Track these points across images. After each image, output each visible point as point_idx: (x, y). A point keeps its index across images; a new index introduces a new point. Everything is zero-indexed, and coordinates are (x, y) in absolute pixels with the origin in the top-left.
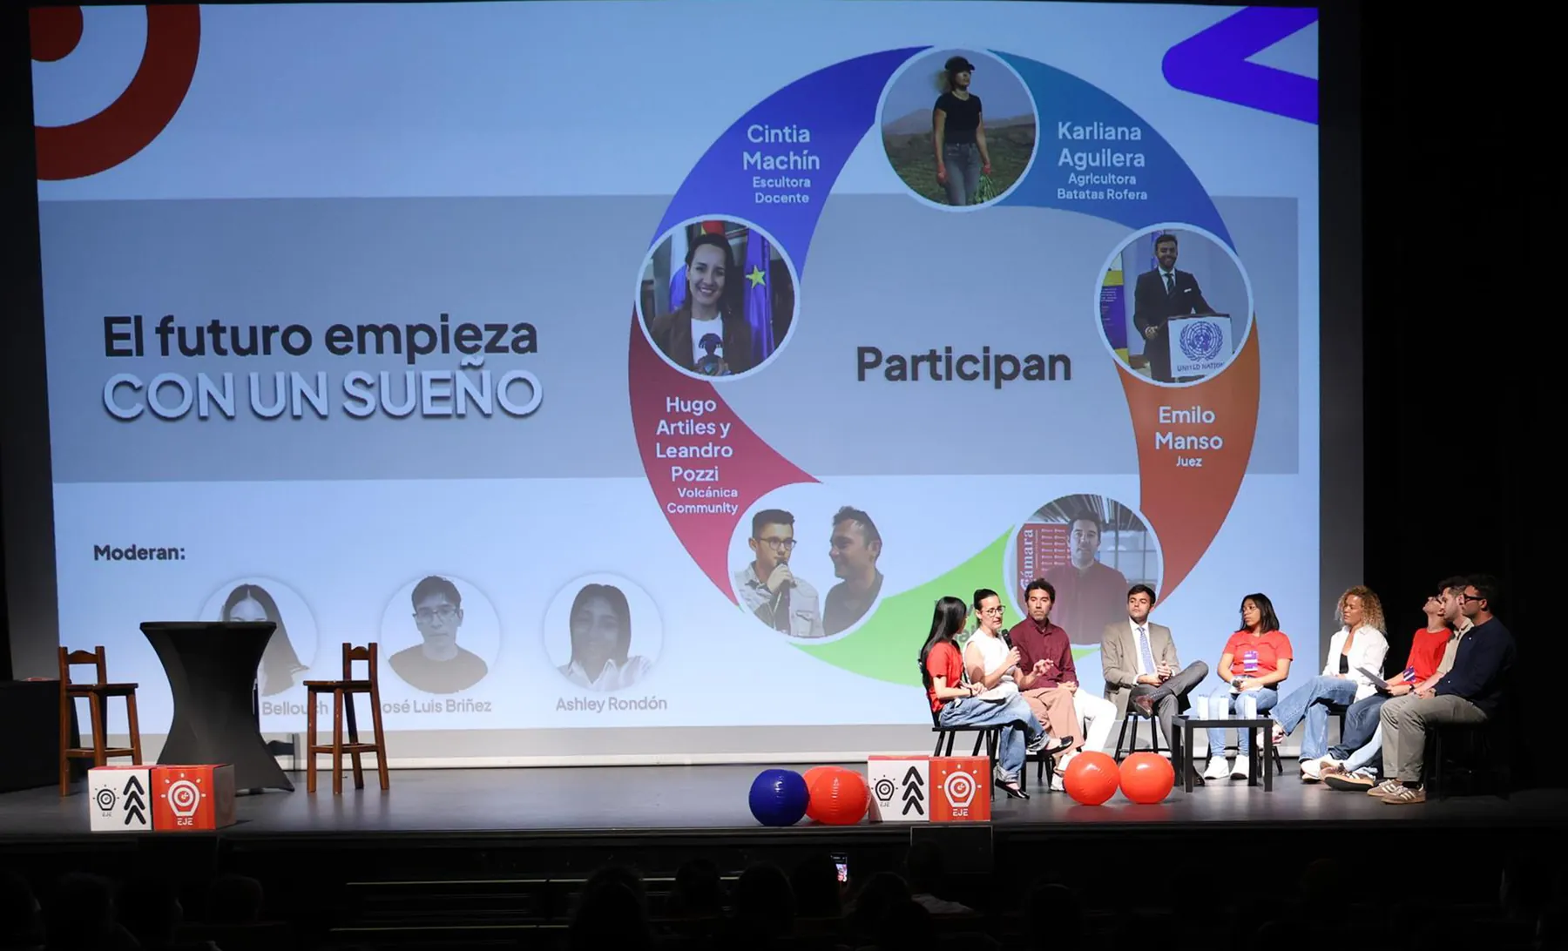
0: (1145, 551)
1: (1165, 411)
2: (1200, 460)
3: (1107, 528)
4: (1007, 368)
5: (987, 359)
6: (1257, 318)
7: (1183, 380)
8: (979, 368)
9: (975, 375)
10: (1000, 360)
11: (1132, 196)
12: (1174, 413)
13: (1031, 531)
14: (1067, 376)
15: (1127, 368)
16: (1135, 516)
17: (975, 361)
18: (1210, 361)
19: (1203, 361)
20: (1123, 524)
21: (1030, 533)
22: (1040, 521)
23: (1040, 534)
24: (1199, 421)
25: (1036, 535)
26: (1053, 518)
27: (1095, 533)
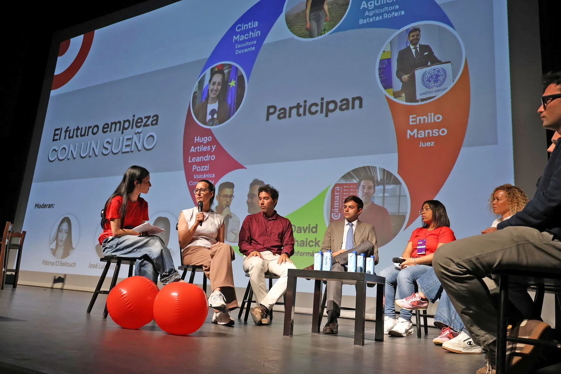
0: (400, 196)
1: (413, 118)
2: (433, 143)
3: (379, 184)
4: (332, 106)
5: (322, 104)
6: (468, 61)
7: (422, 100)
8: (319, 108)
9: (316, 112)
10: (328, 103)
11: (396, 14)
12: (418, 118)
13: (339, 187)
14: (361, 106)
15: (392, 98)
16: (395, 176)
17: (317, 105)
18: (439, 88)
19: (435, 88)
20: (388, 181)
21: (338, 189)
22: (343, 182)
23: (343, 189)
24: (433, 121)
25: (341, 189)
26: (350, 180)
27: (372, 187)
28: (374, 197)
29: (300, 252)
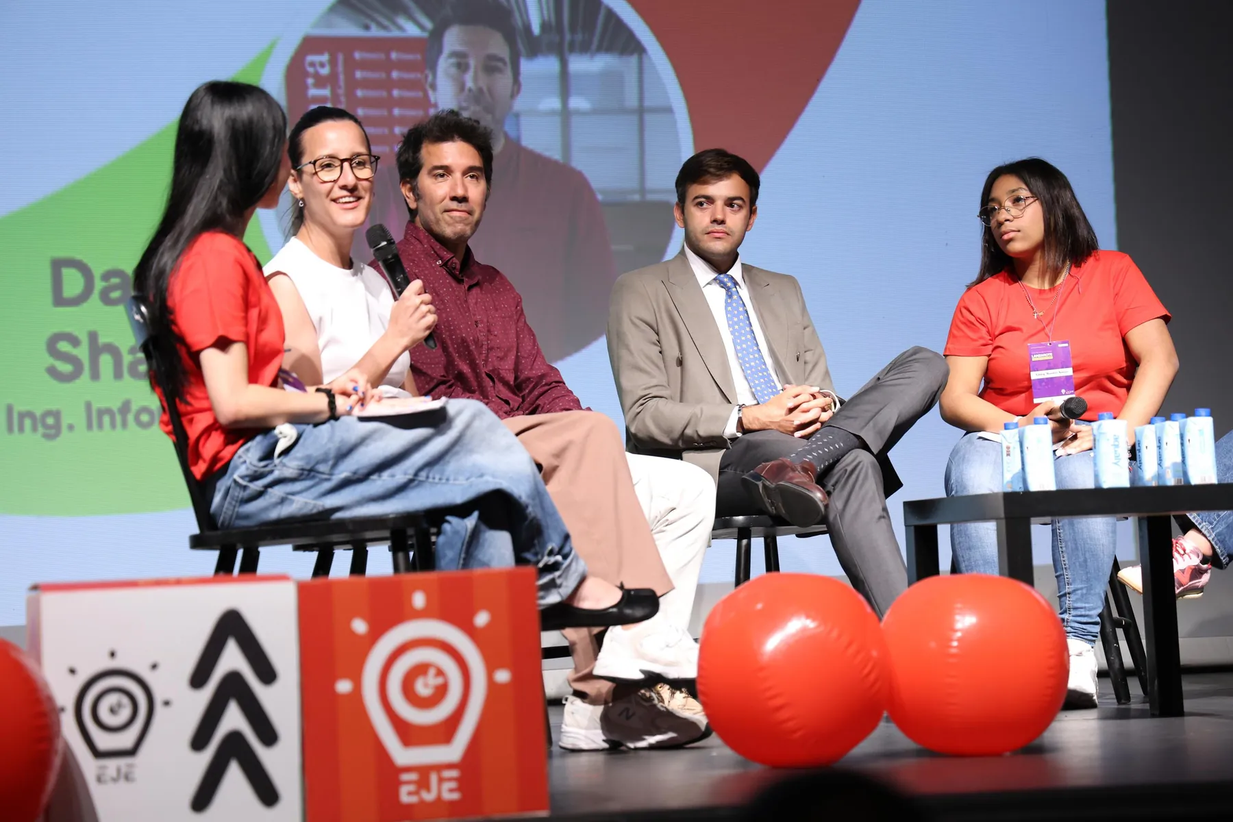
0: (641, 111)
3: (535, 48)
13: (325, 58)
20: (579, 37)
21: (322, 65)
22: (347, 28)
23: (351, 65)
25: (341, 68)
26: (386, 23)
27: (505, 63)
28: (517, 116)
29: (135, 407)
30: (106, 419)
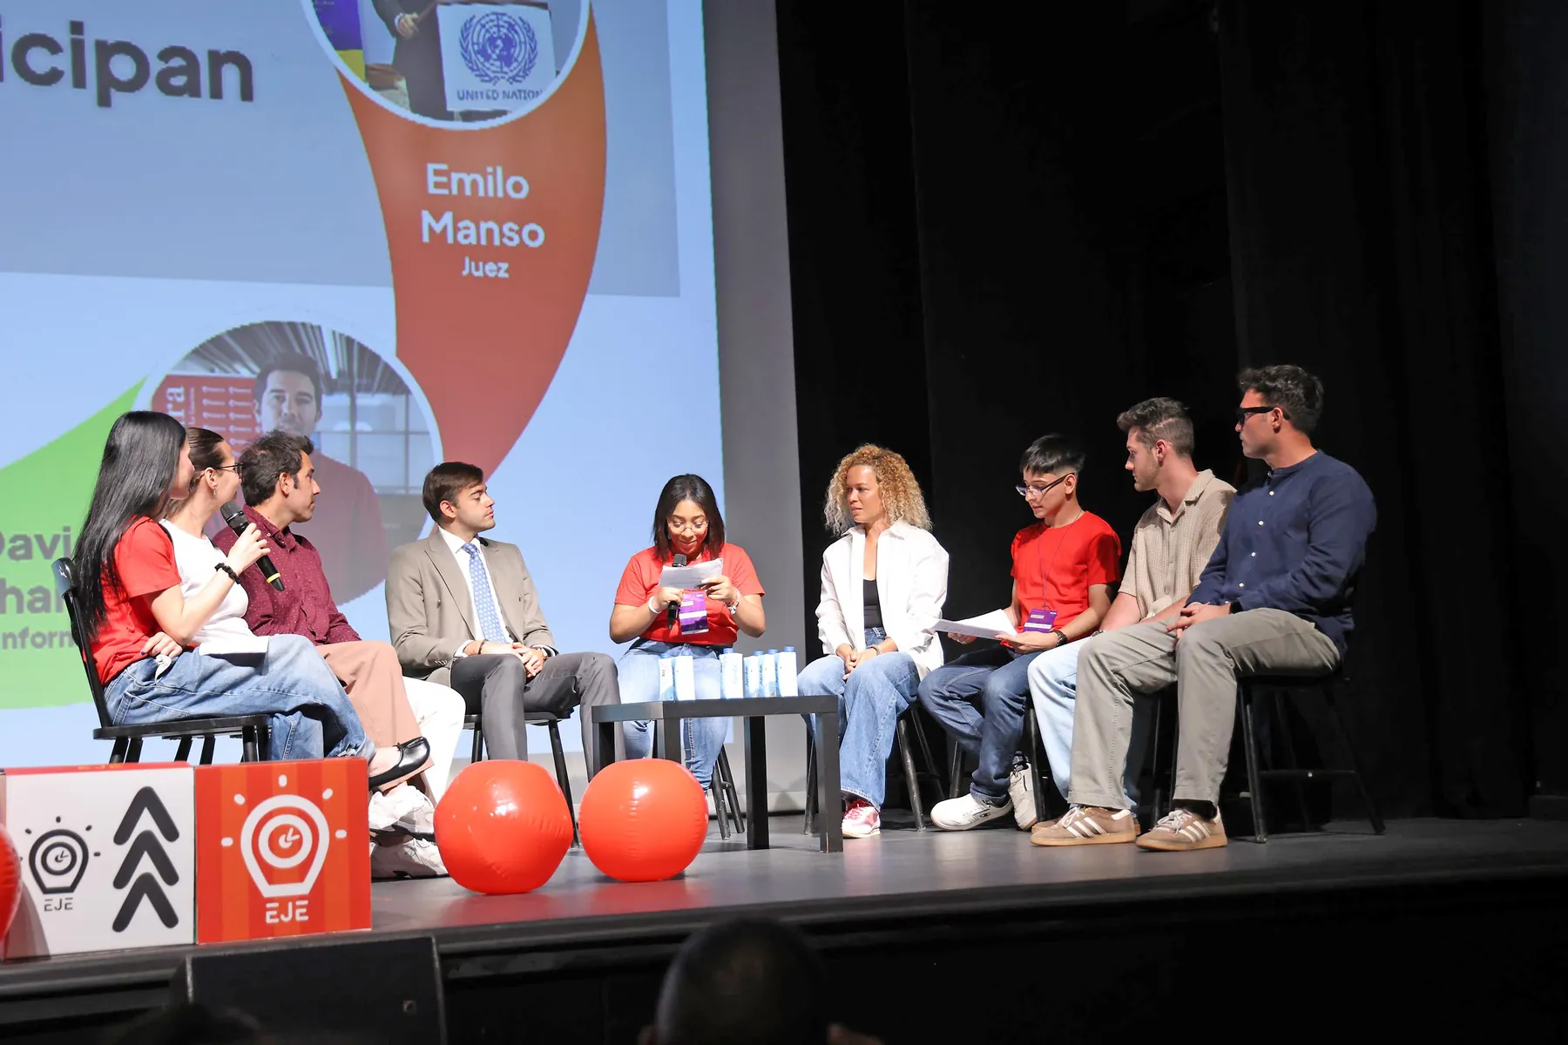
0: (407, 433)
1: (437, 173)
2: (504, 266)
3: (333, 388)
4: (123, 68)
5: (78, 47)
6: (596, 15)
7: (468, 116)
8: (64, 62)
9: (53, 77)
10: (106, 51)
12: (455, 177)
13: (181, 390)
14: (247, 93)
15: (364, 88)
16: (387, 366)
17: (54, 47)
18: (516, 86)
19: (503, 85)
20: (365, 381)
21: (179, 395)
22: (198, 371)
23: (200, 396)
24: (500, 194)
25: (192, 396)
26: (226, 367)
27: (311, 397)
28: (319, 433)
29: (32, 632)
30: (10, 641)
